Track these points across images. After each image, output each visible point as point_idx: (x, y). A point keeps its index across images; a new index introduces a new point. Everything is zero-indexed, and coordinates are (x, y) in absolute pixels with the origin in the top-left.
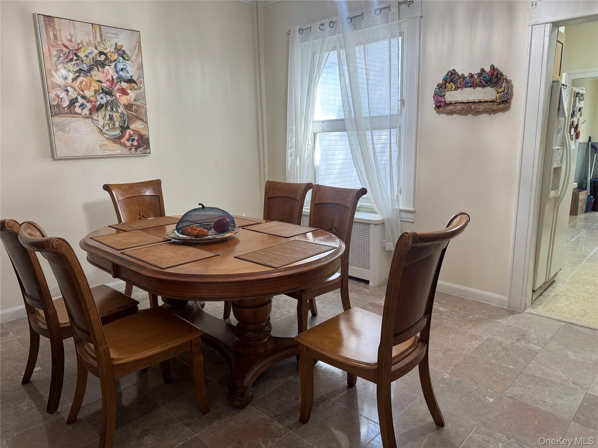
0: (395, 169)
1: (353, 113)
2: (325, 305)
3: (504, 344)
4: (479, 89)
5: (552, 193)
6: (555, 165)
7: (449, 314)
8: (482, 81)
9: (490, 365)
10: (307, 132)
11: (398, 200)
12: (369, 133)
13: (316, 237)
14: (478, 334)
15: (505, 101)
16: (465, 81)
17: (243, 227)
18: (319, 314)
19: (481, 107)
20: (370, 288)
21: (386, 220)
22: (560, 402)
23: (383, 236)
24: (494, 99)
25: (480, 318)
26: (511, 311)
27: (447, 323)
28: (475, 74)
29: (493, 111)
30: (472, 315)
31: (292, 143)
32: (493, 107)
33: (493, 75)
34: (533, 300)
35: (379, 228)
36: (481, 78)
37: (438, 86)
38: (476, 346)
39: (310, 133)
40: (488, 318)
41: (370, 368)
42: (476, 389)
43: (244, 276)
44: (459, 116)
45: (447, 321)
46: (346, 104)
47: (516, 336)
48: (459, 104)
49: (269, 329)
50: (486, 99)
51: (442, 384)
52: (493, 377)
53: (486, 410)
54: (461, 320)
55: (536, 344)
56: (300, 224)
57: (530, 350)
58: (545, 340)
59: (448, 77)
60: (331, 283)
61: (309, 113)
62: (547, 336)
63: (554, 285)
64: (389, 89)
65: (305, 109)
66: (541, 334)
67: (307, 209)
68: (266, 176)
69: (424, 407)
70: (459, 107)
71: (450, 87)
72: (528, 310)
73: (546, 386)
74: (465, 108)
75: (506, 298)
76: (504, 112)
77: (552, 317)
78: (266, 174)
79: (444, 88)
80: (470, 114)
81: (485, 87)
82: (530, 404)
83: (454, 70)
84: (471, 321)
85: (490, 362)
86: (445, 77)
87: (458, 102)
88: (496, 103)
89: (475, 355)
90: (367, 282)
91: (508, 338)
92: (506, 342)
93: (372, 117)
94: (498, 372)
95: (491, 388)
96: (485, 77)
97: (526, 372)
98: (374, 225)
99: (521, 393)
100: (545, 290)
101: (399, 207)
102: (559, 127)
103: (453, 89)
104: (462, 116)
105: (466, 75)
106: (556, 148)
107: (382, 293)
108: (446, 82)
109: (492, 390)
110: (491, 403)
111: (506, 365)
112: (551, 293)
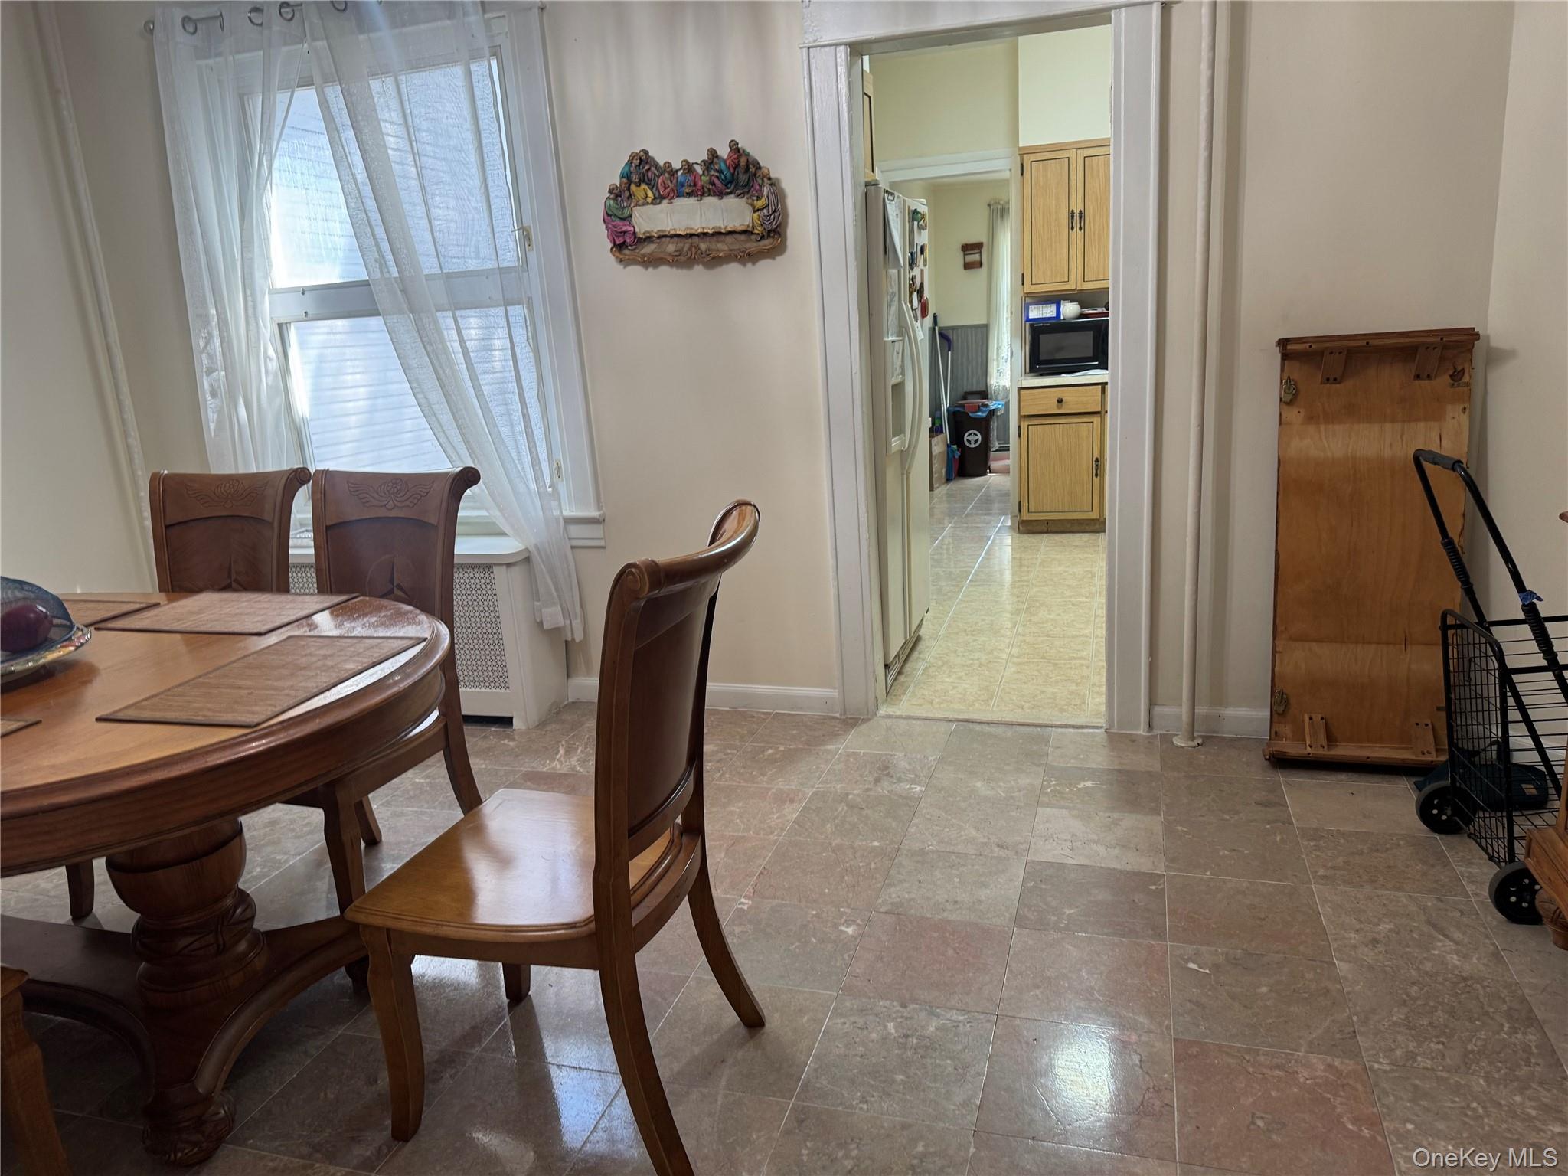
0: (535, 412)
1: (391, 263)
2: (399, 809)
3: (850, 797)
4: (710, 200)
5: (895, 443)
6: (894, 381)
7: (721, 756)
8: (716, 181)
9: (833, 851)
10: (257, 323)
11: (556, 495)
12: (446, 320)
13: (354, 619)
14: (793, 787)
15: (774, 231)
16: (674, 181)
17: (99, 625)
18: (386, 836)
19: (722, 247)
20: (516, 737)
21: (532, 549)
22: (983, 894)
23: (533, 591)
24: (748, 226)
25: (790, 749)
26: (851, 720)
27: (720, 779)
28: (696, 163)
29: (749, 255)
30: (771, 748)
31: (211, 357)
32: (748, 245)
33: (737, 166)
34: (889, 685)
35: (517, 573)
36: (712, 172)
37: (611, 191)
38: (795, 816)
39: (269, 325)
40: (806, 747)
41: (578, 933)
42: (817, 916)
43: (152, 769)
44: (674, 270)
45: (719, 774)
46: (369, 242)
47: (870, 772)
48: (668, 239)
49: (248, 914)
50: (731, 225)
51: (741, 924)
52: (844, 877)
53: (846, 956)
54: (749, 763)
55: (913, 782)
56: (287, 590)
57: (906, 798)
58: (929, 769)
59: (632, 169)
60: (416, 743)
61: (256, 266)
62: (931, 758)
63: (921, 646)
64: (484, 199)
65: (238, 256)
66: (919, 756)
67: (302, 544)
68: (137, 461)
69: (713, 992)
70: (671, 247)
71: (643, 195)
72: (882, 711)
73: (951, 867)
74: (685, 249)
75: (834, 693)
76: (774, 258)
77: (931, 715)
78: (136, 456)
79: (628, 198)
80: (698, 264)
81: (725, 197)
82: (929, 916)
83: (646, 152)
84: (772, 761)
85: (830, 844)
86: (627, 169)
87: (667, 233)
88: (753, 237)
89: (798, 838)
90: (507, 722)
91: (856, 782)
92: (855, 792)
93: (449, 276)
94: (852, 862)
95: (845, 904)
96: (720, 171)
97: (907, 847)
98: (505, 567)
99: (907, 896)
100: (906, 660)
101: (561, 512)
102: (890, 290)
103: (649, 200)
104: (680, 271)
105: (677, 165)
106: (890, 339)
107: (553, 742)
108: (630, 181)
109: (849, 907)
110: (853, 936)
111: (864, 843)
112: (918, 665)
